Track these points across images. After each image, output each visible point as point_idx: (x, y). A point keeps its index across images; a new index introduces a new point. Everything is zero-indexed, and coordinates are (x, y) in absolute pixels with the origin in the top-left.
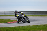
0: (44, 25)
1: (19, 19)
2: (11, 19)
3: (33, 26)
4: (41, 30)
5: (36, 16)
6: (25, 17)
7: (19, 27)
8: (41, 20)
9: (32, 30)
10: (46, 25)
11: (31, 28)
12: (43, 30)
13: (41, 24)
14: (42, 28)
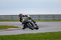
0: (51, 33)
1: (25, 24)
2: (8, 25)
3: (37, 34)
4: (47, 39)
5: (40, 21)
6: (32, 22)
7: (19, 35)
8: (47, 26)
9: (35, 39)
10: (53, 32)
11: (34, 37)
12: (49, 39)
13: (47, 31)
14: (48, 37)
